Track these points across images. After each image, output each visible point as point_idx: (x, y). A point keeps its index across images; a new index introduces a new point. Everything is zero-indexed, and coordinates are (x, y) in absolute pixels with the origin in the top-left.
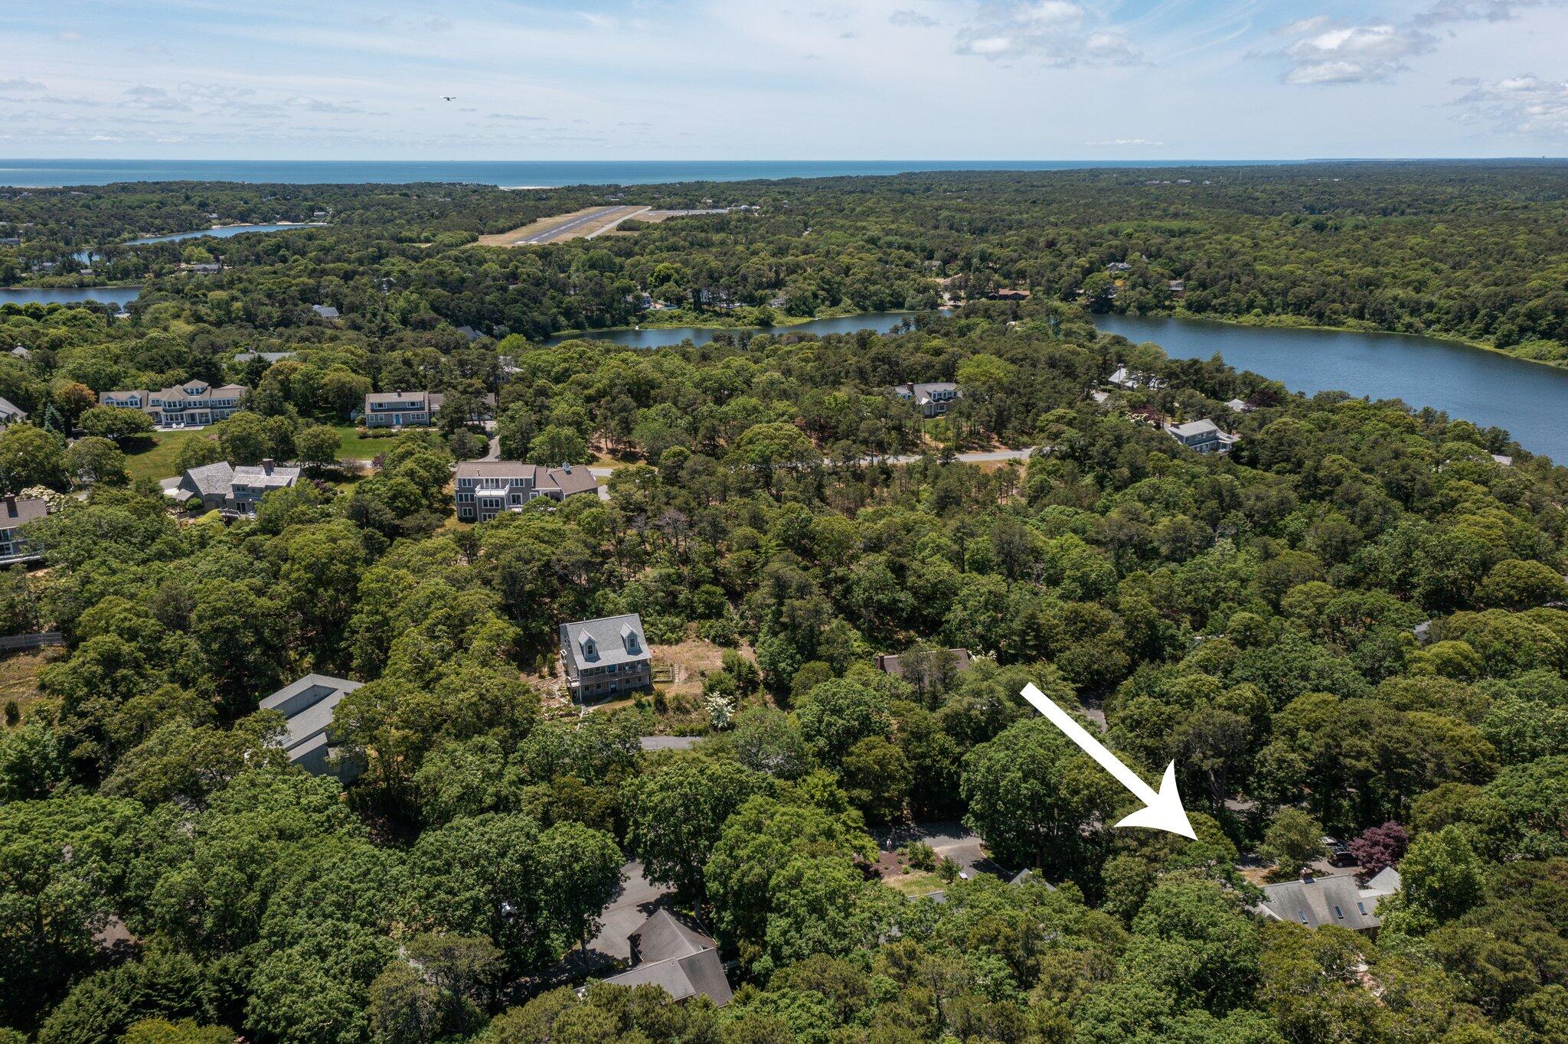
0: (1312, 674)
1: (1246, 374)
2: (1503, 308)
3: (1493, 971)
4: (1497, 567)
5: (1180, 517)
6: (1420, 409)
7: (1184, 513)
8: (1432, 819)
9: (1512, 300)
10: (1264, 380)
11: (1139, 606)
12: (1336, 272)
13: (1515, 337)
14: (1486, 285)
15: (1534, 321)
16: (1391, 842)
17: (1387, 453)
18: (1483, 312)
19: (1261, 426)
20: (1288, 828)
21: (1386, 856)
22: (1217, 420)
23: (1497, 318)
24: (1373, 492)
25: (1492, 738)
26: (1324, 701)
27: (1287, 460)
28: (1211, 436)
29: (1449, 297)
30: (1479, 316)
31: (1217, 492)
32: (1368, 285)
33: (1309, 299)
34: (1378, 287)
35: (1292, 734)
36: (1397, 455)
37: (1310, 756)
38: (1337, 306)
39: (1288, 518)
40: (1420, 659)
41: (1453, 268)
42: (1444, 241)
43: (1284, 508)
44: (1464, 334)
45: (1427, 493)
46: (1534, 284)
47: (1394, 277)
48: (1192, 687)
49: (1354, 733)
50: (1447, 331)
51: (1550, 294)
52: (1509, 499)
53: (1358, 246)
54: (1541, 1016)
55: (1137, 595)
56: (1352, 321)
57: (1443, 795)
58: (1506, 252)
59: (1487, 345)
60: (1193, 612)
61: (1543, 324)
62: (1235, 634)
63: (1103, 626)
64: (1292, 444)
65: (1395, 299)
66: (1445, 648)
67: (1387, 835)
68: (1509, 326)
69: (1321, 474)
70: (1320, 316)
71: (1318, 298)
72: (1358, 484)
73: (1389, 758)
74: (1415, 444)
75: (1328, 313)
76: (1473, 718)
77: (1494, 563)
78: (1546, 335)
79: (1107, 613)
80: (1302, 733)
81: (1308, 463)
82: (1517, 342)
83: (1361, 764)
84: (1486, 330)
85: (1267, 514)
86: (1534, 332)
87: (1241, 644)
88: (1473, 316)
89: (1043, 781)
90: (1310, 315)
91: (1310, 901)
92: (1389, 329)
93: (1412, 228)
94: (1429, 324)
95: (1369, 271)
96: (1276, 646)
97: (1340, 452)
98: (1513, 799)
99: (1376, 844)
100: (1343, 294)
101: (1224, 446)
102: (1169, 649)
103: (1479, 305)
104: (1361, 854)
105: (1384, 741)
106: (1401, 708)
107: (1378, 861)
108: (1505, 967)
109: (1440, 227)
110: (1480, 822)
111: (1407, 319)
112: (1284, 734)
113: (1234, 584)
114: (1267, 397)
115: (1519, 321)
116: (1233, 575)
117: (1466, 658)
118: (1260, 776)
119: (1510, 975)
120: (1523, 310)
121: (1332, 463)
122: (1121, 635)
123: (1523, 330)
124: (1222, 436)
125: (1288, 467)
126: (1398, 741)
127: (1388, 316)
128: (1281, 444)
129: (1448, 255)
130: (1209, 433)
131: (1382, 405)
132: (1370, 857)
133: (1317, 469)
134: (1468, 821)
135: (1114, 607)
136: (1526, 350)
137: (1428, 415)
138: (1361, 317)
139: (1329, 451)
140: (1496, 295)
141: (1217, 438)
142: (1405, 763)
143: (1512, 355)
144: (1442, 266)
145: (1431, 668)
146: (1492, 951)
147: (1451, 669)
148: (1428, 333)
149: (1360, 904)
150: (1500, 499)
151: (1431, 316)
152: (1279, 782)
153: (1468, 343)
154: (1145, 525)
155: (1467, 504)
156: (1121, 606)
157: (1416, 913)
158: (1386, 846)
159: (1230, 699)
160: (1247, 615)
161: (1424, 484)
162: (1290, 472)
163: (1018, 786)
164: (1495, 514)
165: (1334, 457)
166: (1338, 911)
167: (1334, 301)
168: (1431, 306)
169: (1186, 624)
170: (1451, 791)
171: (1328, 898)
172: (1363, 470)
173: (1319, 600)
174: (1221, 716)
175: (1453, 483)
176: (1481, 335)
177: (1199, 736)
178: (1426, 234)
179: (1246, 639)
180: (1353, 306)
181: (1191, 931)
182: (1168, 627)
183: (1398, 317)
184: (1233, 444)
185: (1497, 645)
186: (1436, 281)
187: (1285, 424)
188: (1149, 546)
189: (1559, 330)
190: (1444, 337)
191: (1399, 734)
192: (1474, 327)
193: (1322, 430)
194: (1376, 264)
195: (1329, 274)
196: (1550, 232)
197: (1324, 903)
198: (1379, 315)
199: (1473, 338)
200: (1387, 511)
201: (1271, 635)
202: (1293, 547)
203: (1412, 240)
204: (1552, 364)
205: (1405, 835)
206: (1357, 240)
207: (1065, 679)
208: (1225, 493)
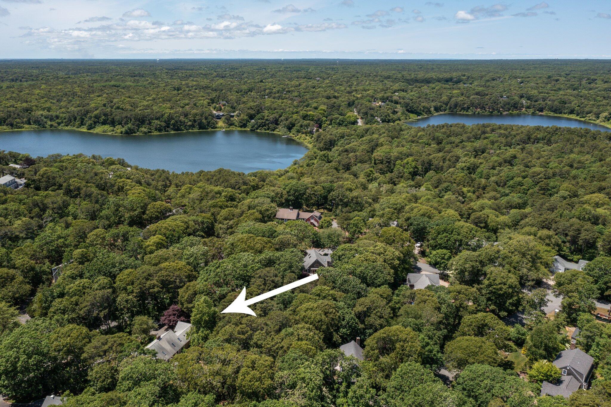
0: (117, 265)
1: (10, 153)
2: (85, 115)
3: (242, 336)
4: (149, 206)
5: (24, 219)
6: (91, 156)
7: (25, 216)
8: (187, 298)
9: (87, 112)
10: (20, 154)
11: (26, 263)
12: (11, 106)
13: (93, 125)
14: (75, 107)
15: (98, 119)
16: (176, 312)
17: (92, 174)
18: (78, 117)
19: (35, 174)
20: (141, 325)
21: (176, 318)
22: (11, 174)
23: (83, 119)
24: (94, 190)
25: (188, 264)
26: (131, 272)
27: (54, 184)
28: (13, 182)
29: (63, 113)
30: (78, 119)
31: (36, 205)
32: (27, 111)
33: (4, 118)
34: (32, 111)
35: (125, 289)
36: (96, 174)
37: (135, 294)
38: (18, 120)
39: (70, 208)
40: (148, 246)
41: (57, 101)
42: (49, 91)
43: (66, 205)
44: (74, 126)
45: (113, 186)
46: (93, 105)
47: (37, 106)
48: (79, 286)
49: (147, 279)
50: (67, 126)
51: (100, 109)
52: (139, 182)
53: (14, 95)
54: (259, 342)
55: (22, 258)
56: (26, 126)
57: (187, 288)
58: (74, 94)
59: (84, 129)
60: (47, 257)
61: (101, 120)
62: (78, 260)
63: (13, 278)
64: (54, 178)
65: (42, 115)
66: (154, 239)
67: (173, 311)
68: (90, 122)
69: (72, 188)
70: (12, 125)
71: (8, 118)
72: (89, 188)
73: (165, 284)
74: (99, 169)
75: (15, 123)
76: (180, 258)
77: (147, 205)
78: (104, 123)
79: (12, 271)
80: (128, 287)
81: (65, 184)
82: (94, 128)
83: (156, 290)
84: (82, 124)
85: (60, 208)
86: (99, 123)
87: (82, 263)
88: (75, 119)
89: (38, 354)
90: (7, 125)
91: (163, 346)
92: (43, 127)
93: (33, 87)
94: (59, 124)
95: (25, 105)
96: (95, 259)
97: (75, 177)
98: (209, 280)
99: (170, 316)
100: (18, 115)
101: (21, 185)
102: (44, 276)
103: (76, 115)
104: (166, 322)
105: (162, 278)
106: (156, 265)
107: (174, 321)
108: (243, 333)
109: (43, 86)
110: (203, 292)
111: (49, 123)
112: (122, 290)
113: (62, 240)
114: (29, 162)
115: (93, 119)
116: (59, 237)
117: (162, 240)
118: (122, 310)
119: (246, 335)
120: (93, 115)
121: (74, 182)
122: (21, 278)
123: (95, 123)
124: (17, 180)
125: (56, 187)
126: (167, 276)
127: (41, 122)
128: (49, 179)
129: (54, 97)
130: (12, 180)
131: (77, 157)
132: (170, 321)
133: (69, 186)
134: (199, 293)
135: (14, 267)
136: (99, 129)
137: (94, 157)
138: (29, 124)
139: (70, 178)
140: (81, 110)
141: (16, 182)
142: (170, 282)
143: (95, 132)
144: (53, 101)
145: (154, 248)
146: (239, 330)
147: (160, 246)
148: (60, 127)
149: (178, 339)
150: (137, 183)
151: (59, 121)
152: (128, 309)
153: (77, 130)
154: (9, 227)
155: (127, 187)
156: (17, 266)
157: (202, 332)
158: (174, 315)
159: (100, 285)
160: (80, 250)
161: (110, 183)
162: (58, 189)
163: (27, 361)
164: (138, 189)
165: (73, 180)
166: (173, 345)
167: (16, 118)
168: (57, 117)
169: (48, 263)
170: (189, 286)
171: (168, 342)
172: (87, 182)
173: (102, 236)
174: (100, 293)
175: (119, 180)
176: (80, 126)
177: (93, 304)
178: (39, 88)
179: (84, 259)
180: (25, 119)
181: (147, 378)
182: (41, 268)
183: (46, 122)
184: (25, 183)
185: (168, 232)
186: (54, 107)
187: (46, 170)
188: (14, 236)
189: (108, 121)
190: (66, 128)
191: (165, 274)
192: (77, 123)
193: (62, 170)
194: (27, 102)
195: (8, 107)
196: (86, 86)
197: (168, 344)
198: (37, 122)
199: (78, 127)
200: (102, 196)
201: (92, 255)
202: (75, 219)
203: (37, 91)
204: (110, 133)
205: (179, 308)
206: (13, 93)
207: (10, 306)
208: (40, 204)
